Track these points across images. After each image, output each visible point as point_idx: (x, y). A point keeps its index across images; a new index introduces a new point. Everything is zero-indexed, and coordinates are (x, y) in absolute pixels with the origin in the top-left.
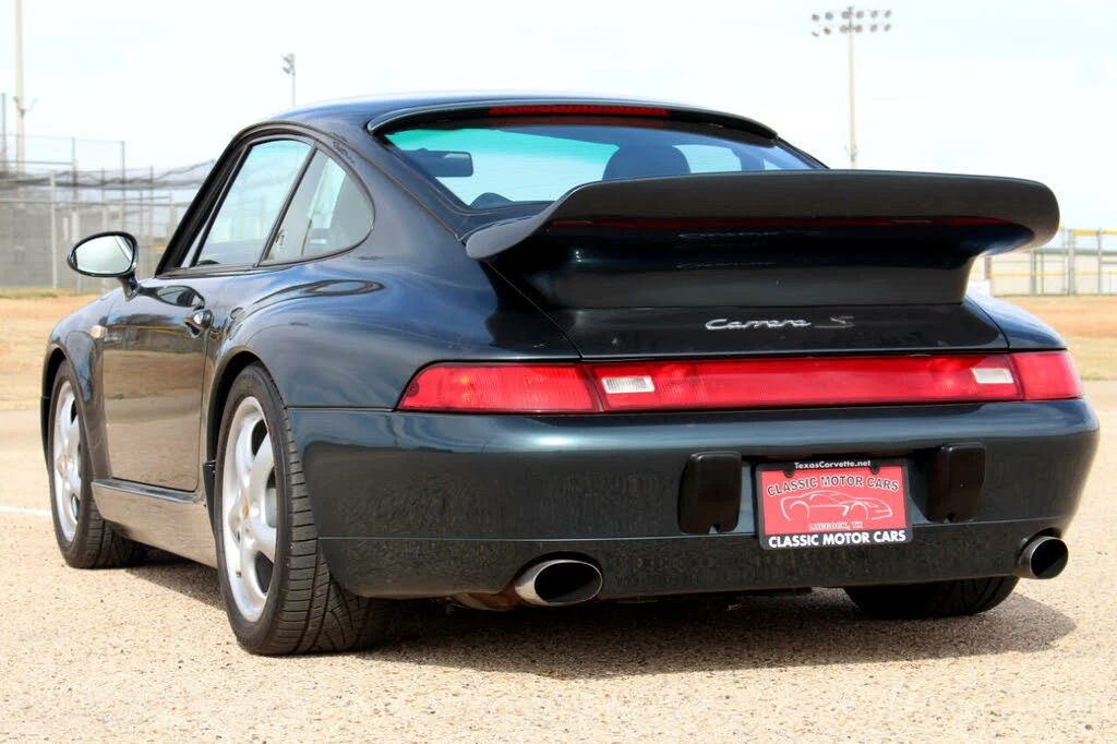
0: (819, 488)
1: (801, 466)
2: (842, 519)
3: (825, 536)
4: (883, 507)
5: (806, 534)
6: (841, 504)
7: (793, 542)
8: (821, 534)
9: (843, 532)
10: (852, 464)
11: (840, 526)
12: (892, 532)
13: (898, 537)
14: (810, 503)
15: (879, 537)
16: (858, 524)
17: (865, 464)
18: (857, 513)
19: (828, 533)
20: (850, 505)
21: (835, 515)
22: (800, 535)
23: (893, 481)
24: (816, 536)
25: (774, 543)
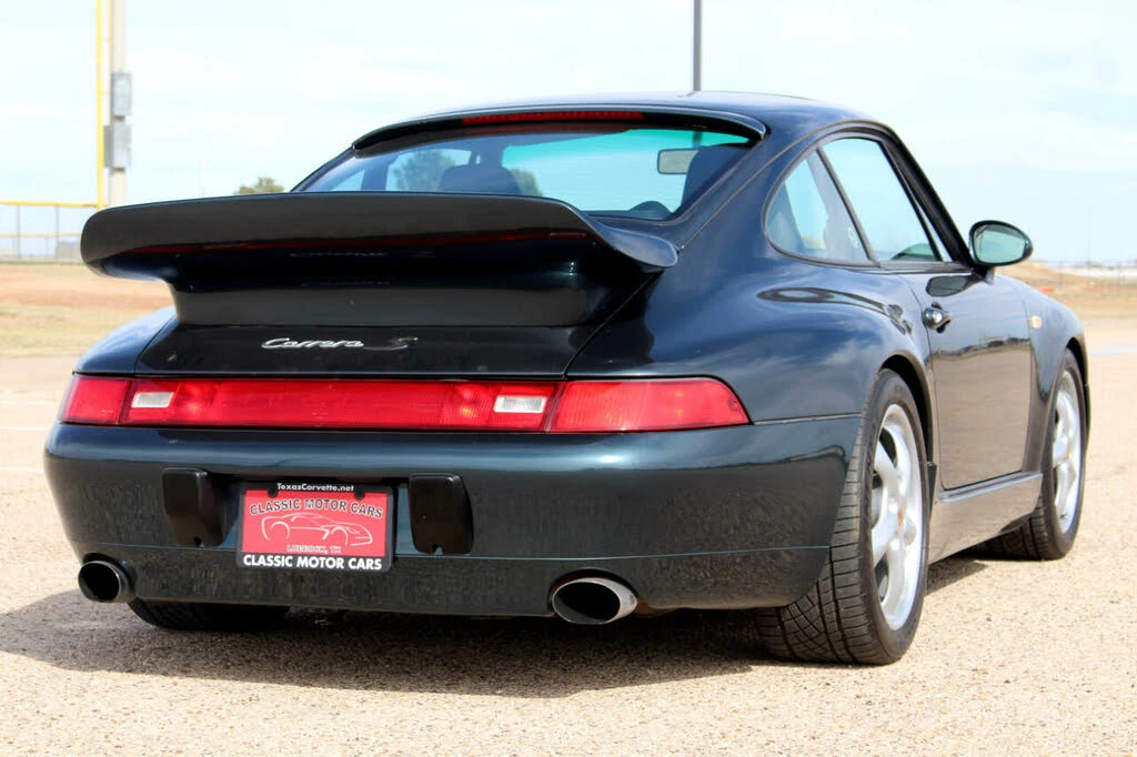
0: (302, 510)
1: (283, 487)
2: (323, 543)
3: (300, 558)
4: (364, 534)
5: (281, 555)
6: (322, 528)
7: (267, 562)
8: (296, 556)
9: (318, 556)
10: (335, 488)
11: (319, 549)
12: (368, 560)
13: (374, 565)
14: (290, 524)
15: (354, 563)
16: (336, 549)
17: (348, 489)
18: (337, 538)
19: (303, 555)
20: (331, 529)
21: (315, 538)
22: (274, 555)
23: (375, 508)
24: (291, 558)
25: (249, 561)
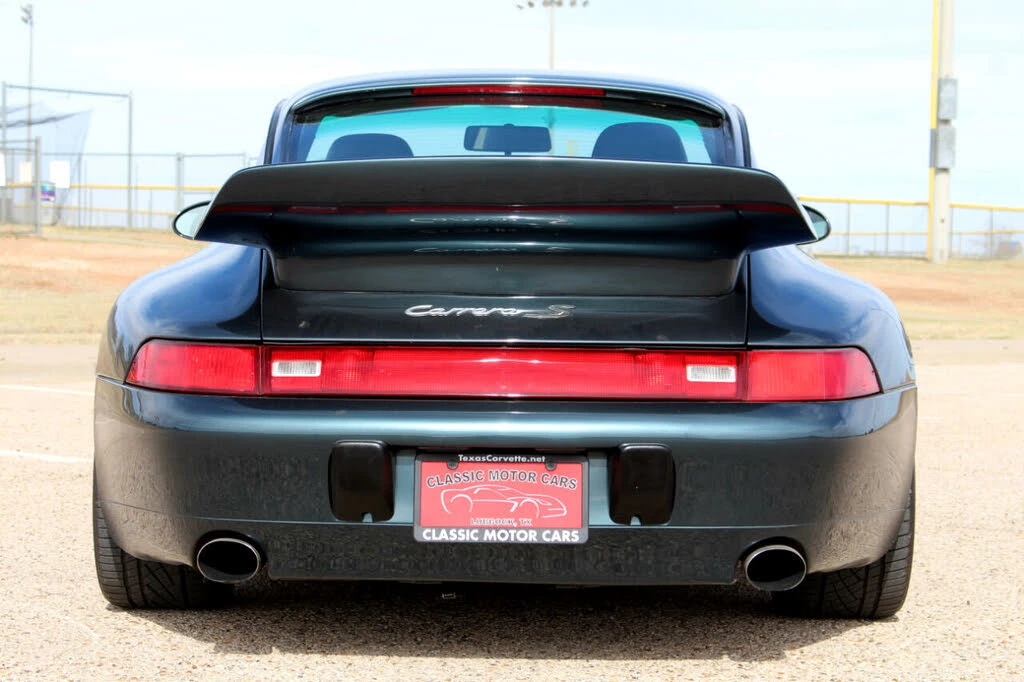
0: (486, 482)
1: (465, 459)
2: (510, 515)
3: (487, 532)
4: (556, 505)
5: (465, 528)
6: (509, 500)
7: (449, 536)
8: (482, 529)
9: (507, 528)
10: (524, 459)
11: (506, 522)
12: (564, 532)
13: (571, 537)
14: (473, 497)
15: (548, 536)
16: (527, 521)
17: (539, 459)
18: (526, 510)
19: (490, 528)
20: (519, 501)
21: (502, 511)
22: (458, 528)
23: (571, 478)
24: (476, 531)
25: (426, 535)
